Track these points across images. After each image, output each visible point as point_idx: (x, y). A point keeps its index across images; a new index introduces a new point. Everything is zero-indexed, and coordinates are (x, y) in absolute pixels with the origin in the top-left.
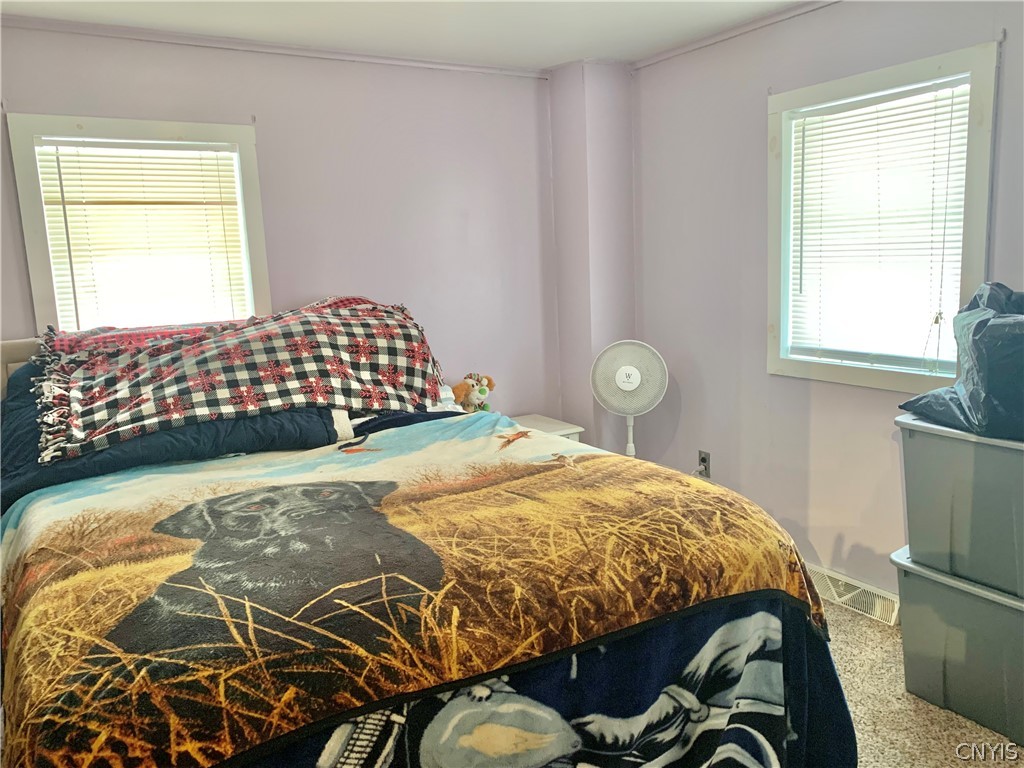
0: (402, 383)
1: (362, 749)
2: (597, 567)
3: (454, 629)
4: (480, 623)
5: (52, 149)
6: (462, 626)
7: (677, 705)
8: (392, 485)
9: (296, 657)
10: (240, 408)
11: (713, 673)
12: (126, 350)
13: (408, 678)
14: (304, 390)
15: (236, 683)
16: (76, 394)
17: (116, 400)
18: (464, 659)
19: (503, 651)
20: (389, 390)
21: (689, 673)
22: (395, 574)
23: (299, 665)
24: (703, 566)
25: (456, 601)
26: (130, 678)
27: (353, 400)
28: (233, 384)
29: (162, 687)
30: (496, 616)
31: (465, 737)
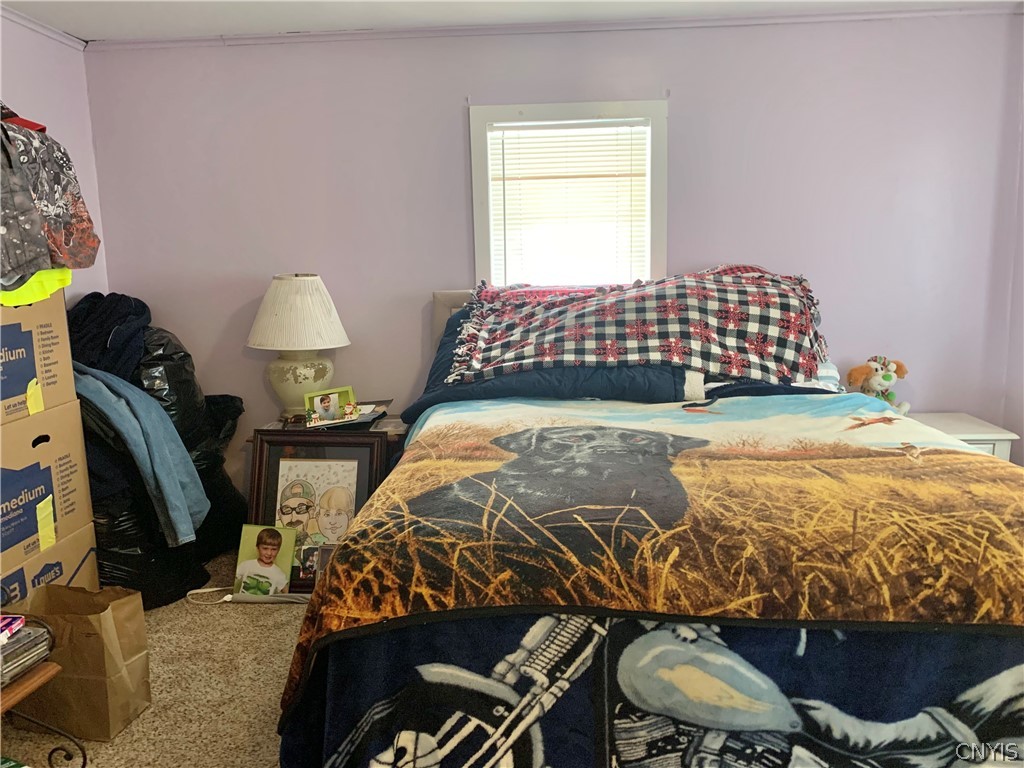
0: (770, 354)
1: (562, 644)
2: (855, 551)
3: (668, 565)
4: (696, 568)
5: (498, 134)
6: (676, 565)
7: (942, 732)
8: (706, 443)
9: (519, 547)
10: (601, 358)
11: (1005, 713)
12: (530, 303)
13: (612, 595)
14: (662, 348)
15: (467, 554)
16: (484, 334)
17: (509, 342)
18: (672, 597)
19: (715, 600)
20: (754, 358)
21: (965, 702)
22: (638, 508)
23: (519, 554)
24: (1007, 582)
25: (681, 543)
26: (401, 529)
27: (711, 364)
28: (600, 337)
29: (417, 541)
30: (715, 566)
31: (667, 670)
